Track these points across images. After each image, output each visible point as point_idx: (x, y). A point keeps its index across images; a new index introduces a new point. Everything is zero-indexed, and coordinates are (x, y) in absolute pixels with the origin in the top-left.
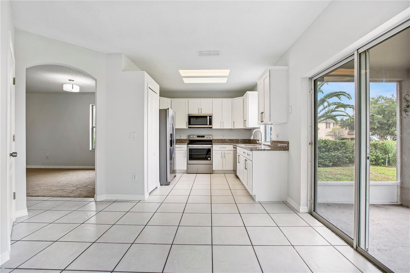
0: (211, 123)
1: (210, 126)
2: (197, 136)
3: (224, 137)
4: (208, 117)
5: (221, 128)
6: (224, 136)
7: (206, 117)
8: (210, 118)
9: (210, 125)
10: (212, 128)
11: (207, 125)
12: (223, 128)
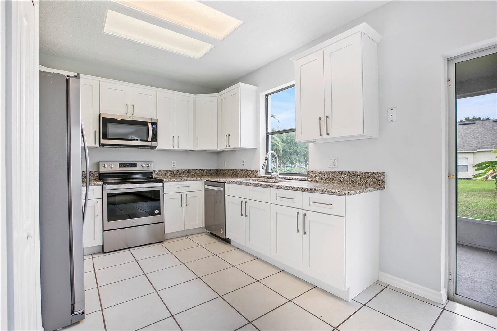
0: (155, 139)
1: (153, 144)
2: (119, 164)
3: (174, 166)
4: (150, 125)
5: (175, 148)
6: (174, 163)
7: (145, 124)
8: (154, 126)
9: (152, 141)
10: (156, 147)
11: (147, 141)
12: (177, 148)
